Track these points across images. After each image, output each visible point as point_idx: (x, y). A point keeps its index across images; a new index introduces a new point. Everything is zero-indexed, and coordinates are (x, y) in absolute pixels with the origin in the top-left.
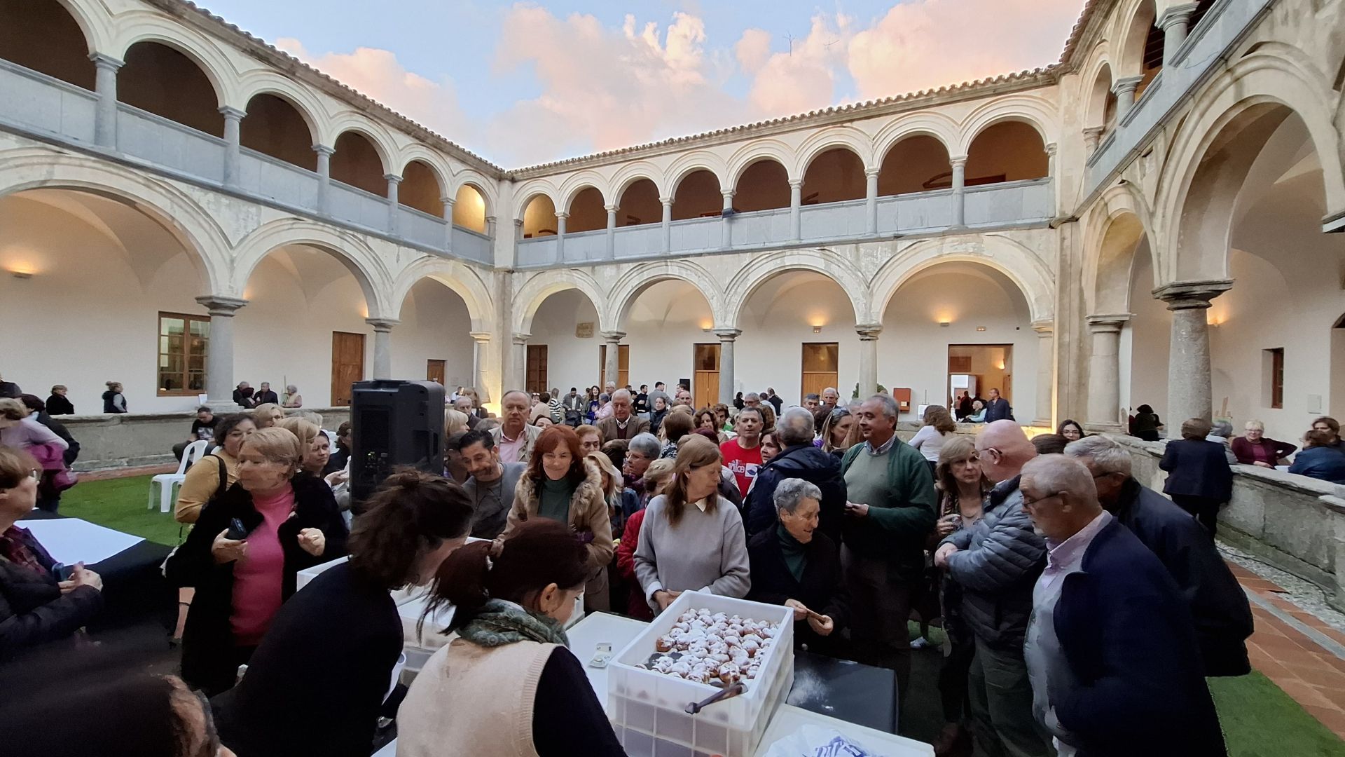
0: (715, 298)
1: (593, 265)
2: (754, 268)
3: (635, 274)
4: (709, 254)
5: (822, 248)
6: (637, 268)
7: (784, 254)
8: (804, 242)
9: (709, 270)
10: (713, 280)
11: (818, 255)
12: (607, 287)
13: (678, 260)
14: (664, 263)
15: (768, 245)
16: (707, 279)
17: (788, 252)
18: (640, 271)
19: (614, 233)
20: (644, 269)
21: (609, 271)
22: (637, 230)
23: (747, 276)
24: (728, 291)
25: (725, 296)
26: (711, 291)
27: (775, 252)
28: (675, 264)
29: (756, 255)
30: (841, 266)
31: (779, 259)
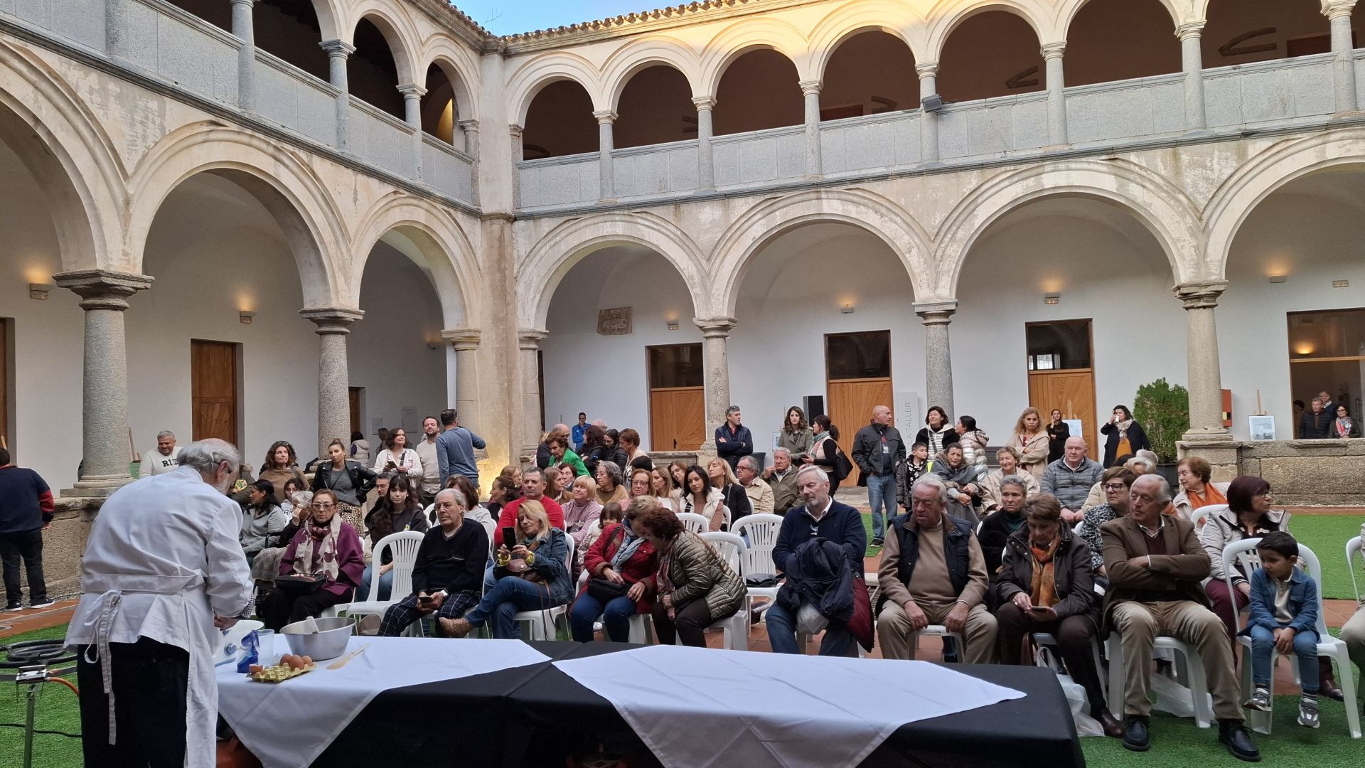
0: (915, 251)
1: (677, 202)
2: (986, 196)
3: (759, 216)
4: (901, 175)
5: (1112, 156)
6: (764, 206)
7: (1040, 170)
8: (1076, 148)
9: (902, 202)
10: (909, 220)
11: (1105, 169)
12: (705, 240)
13: (842, 188)
14: (814, 195)
15: (1012, 155)
16: (898, 220)
17: (1049, 166)
18: (767, 211)
19: (712, 144)
20: (775, 207)
21: (709, 214)
22: (756, 139)
23: (974, 210)
24: (939, 238)
25: (934, 247)
26: (907, 237)
27: (1024, 167)
28: (836, 195)
29: (989, 173)
30: (1148, 185)
31: (1032, 179)
